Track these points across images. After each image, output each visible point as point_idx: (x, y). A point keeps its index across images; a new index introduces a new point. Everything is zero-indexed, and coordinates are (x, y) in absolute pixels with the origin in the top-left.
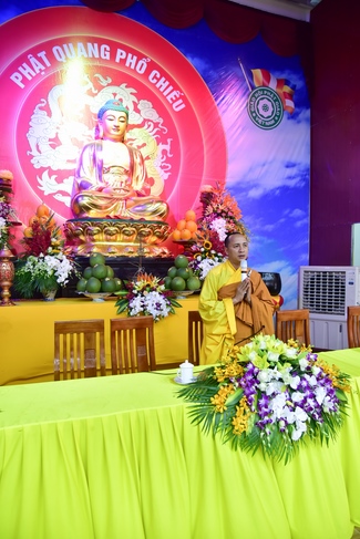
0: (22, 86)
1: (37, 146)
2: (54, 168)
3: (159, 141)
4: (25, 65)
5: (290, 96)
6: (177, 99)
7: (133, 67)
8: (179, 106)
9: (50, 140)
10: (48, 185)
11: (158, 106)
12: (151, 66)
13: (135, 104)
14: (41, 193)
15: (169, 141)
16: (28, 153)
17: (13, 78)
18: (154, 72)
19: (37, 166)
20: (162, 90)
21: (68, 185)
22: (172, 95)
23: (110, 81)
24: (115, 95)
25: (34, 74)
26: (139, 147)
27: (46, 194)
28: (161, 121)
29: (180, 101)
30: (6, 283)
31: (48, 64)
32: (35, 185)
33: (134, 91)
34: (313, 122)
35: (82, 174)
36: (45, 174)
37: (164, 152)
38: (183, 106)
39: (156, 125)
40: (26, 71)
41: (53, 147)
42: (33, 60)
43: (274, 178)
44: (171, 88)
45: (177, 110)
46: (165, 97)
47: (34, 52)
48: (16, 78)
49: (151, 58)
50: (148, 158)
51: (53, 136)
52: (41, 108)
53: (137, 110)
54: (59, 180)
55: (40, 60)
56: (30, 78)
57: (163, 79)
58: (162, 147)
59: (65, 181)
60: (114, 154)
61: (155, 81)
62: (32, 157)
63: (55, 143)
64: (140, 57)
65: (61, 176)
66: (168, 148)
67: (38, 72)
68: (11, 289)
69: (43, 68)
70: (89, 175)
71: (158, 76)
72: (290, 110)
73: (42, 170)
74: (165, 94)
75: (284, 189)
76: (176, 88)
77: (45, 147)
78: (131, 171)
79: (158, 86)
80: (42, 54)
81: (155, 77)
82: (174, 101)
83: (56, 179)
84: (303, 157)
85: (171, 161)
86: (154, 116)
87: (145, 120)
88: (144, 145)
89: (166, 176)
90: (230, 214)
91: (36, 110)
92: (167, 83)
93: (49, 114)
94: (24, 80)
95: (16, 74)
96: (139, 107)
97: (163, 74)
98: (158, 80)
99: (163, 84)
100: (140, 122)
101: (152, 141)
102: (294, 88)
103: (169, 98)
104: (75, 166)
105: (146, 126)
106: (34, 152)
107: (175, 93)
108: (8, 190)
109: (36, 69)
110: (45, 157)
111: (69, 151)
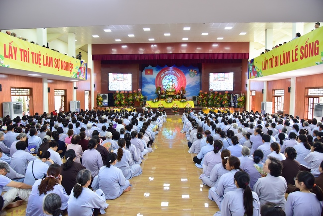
0: (162, 77)
7: (174, 72)
10: (164, 87)
11: (177, 77)
12: (176, 72)
15: (178, 80)
16: (162, 84)
20: (177, 74)
34: (200, 75)
43: (193, 84)
45: (179, 77)
50: (175, 83)
60: (171, 83)
65: (166, 86)
70: (168, 86)
72: (196, 74)
75: (195, 85)
78: (173, 85)
80: (164, 73)
84: (199, 81)
85: (179, 83)
91: (163, 79)
93: (165, 79)
97: (178, 72)
102: (197, 71)
105: (176, 79)
107: (179, 75)
108: (160, 88)
109: (163, 75)
110: (164, 84)
111: (167, 83)
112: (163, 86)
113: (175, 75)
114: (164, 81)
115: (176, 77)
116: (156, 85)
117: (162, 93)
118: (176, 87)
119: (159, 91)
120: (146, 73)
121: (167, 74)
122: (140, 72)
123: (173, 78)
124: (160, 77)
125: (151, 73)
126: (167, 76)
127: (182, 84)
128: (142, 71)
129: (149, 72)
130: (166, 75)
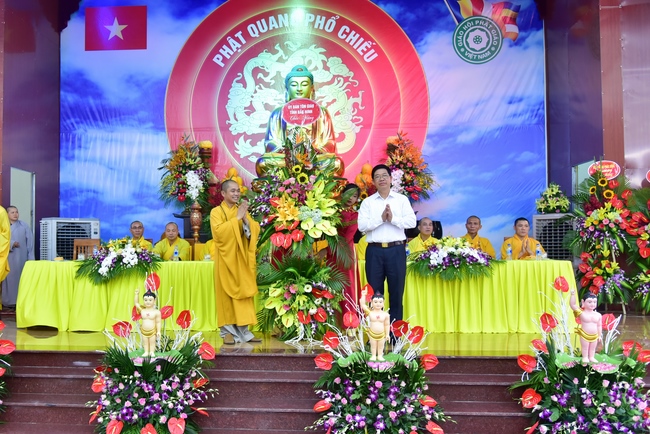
0: (222, 65)
1: (235, 115)
2: (249, 133)
3: (349, 95)
4: (225, 47)
5: (513, 21)
6: (369, 50)
7: (321, 28)
8: (371, 57)
9: (245, 108)
10: (244, 148)
11: (348, 60)
12: (341, 22)
13: (324, 63)
14: (237, 156)
15: (360, 93)
16: (227, 122)
17: (215, 60)
18: (344, 28)
19: (234, 133)
20: (351, 44)
21: (260, 148)
22: (363, 47)
23: (299, 45)
24: (304, 57)
25: (232, 53)
26: (329, 104)
27: (242, 157)
28: (352, 74)
29: (373, 51)
30: (196, 227)
31: (244, 42)
32: (232, 149)
33: (323, 50)
35: (270, 137)
36: (242, 139)
37: (355, 105)
38: (376, 55)
39: (346, 79)
40: (226, 51)
41: (248, 114)
42: (231, 41)
44: (362, 40)
45: (369, 60)
46: (355, 51)
47: (232, 34)
48: (218, 60)
49: (339, 14)
50: (338, 113)
51: (248, 104)
52: (237, 82)
53: (326, 68)
54: (253, 144)
55: (237, 40)
56: (228, 57)
57: (353, 32)
58: (353, 100)
59: (258, 143)
61: (345, 36)
62: (230, 125)
63: (250, 110)
64: (329, 16)
65: (254, 139)
66: (359, 100)
67: (235, 50)
68: (199, 231)
69: (239, 46)
71: (348, 30)
72: (512, 37)
73: (239, 135)
74: (355, 47)
76: (367, 38)
77: (241, 115)
79: (347, 40)
80: (239, 35)
81: (345, 32)
82: (365, 53)
83: (251, 143)
86: (345, 71)
87: (335, 76)
88: (334, 101)
89: (358, 130)
90: (409, 165)
91: (234, 84)
92: (358, 35)
93: (245, 86)
94: (225, 60)
95: (218, 56)
96: (328, 65)
97: (353, 27)
98: (348, 34)
99: (353, 37)
100: (329, 79)
101: (342, 96)
102: (517, 9)
103: (359, 51)
104: (265, 130)
105: (336, 81)
106: (232, 121)
107: (366, 44)
108: (208, 157)
109: (234, 48)
110: (241, 124)
111: (262, 116)
112: (231, 140)
113: (332, 48)
114: (239, 97)
115: (337, 65)
116: (175, 130)
117: (213, 196)
118: (343, 148)
119: (194, 181)
120: (94, 42)
121: (267, 44)
122: (44, 28)
123: (320, 77)
124: (211, 69)
125: (135, 39)
126: (264, 59)
127: (388, 125)
128: (62, 25)
129: (116, 30)
130: (253, 53)
